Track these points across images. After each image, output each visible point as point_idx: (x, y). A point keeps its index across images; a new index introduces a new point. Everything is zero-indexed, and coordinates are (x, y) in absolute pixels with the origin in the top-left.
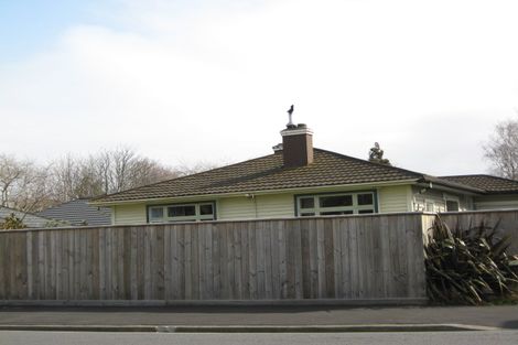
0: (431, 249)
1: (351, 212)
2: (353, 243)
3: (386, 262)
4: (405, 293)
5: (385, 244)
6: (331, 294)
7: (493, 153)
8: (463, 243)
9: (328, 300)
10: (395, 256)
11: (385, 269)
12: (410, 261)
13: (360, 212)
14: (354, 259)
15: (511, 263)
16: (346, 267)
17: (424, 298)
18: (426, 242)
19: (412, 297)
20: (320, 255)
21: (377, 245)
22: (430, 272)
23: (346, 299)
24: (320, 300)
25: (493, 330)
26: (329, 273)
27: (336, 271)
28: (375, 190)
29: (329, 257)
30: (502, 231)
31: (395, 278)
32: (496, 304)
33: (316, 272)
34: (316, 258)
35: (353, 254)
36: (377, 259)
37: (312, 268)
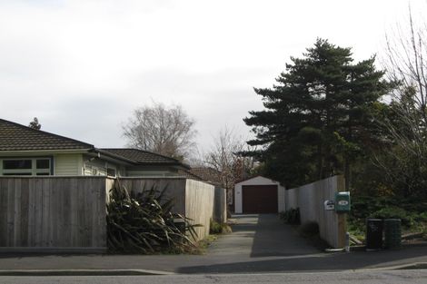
0: (111, 208)
1: (30, 174)
2: (46, 201)
3: (73, 217)
4: (89, 243)
5: (73, 202)
6: (24, 243)
7: (130, 132)
8: (137, 203)
9: (21, 248)
10: (81, 212)
11: (73, 222)
12: (94, 217)
13: (38, 174)
14: (46, 214)
15: (176, 220)
16: (39, 221)
17: (105, 248)
18: (108, 201)
19: (94, 247)
20: (16, 209)
21: (67, 203)
22: (110, 226)
23: (37, 247)
24: (16, 248)
25: (171, 274)
26: (24, 226)
27: (30, 223)
28: (52, 157)
29: (24, 212)
30: (168, 194)
31: (81, 231)
32: (164, 254)
33: (12, 224)
34: (13, 212)
35: (46, 209)
36: (67, 214)
37: (9, 220)
